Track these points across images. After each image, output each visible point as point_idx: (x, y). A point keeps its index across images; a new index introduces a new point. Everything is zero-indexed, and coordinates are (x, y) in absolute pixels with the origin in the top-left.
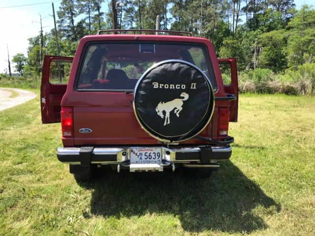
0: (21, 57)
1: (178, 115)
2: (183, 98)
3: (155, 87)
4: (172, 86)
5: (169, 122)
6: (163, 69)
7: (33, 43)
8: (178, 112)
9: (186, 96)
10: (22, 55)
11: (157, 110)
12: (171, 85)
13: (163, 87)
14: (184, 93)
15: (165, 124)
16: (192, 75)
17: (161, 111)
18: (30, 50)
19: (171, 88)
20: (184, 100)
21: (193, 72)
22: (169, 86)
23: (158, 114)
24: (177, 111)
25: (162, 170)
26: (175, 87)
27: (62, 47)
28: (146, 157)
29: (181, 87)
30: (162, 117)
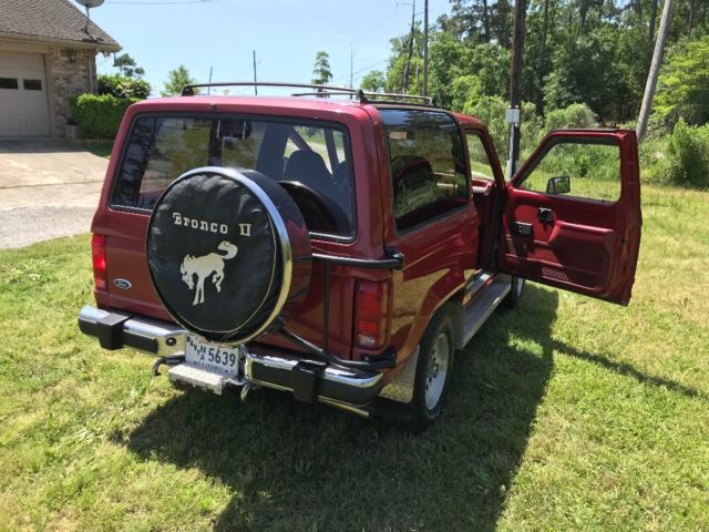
0: (378, 79)
1: (219, 289)
2: (225, 253)
3: (176, 222)
4: (204, 226)
5: (202, 301)
6: (189, 186)
7: (399, 50)
8: (219, 282)
9: (232, 251)
10: (380, 74)
11: (183, 271)
12: (203, 223)
13: (190, 224)
14: (228, 243)
15: (196, 302)
16: (241, 205)
17: (190, 273)
18: (393, 62)
19: (202, 228)
20: (227, 257)
21: (245, 198)
22: (200, 225)
23: (184, 278)
24: (218, 279)
25: (220, 393)
26: (209, 227)
27: (456, 56)
28: (211, 357)
29: (219, 228)
30: (191, 287)
